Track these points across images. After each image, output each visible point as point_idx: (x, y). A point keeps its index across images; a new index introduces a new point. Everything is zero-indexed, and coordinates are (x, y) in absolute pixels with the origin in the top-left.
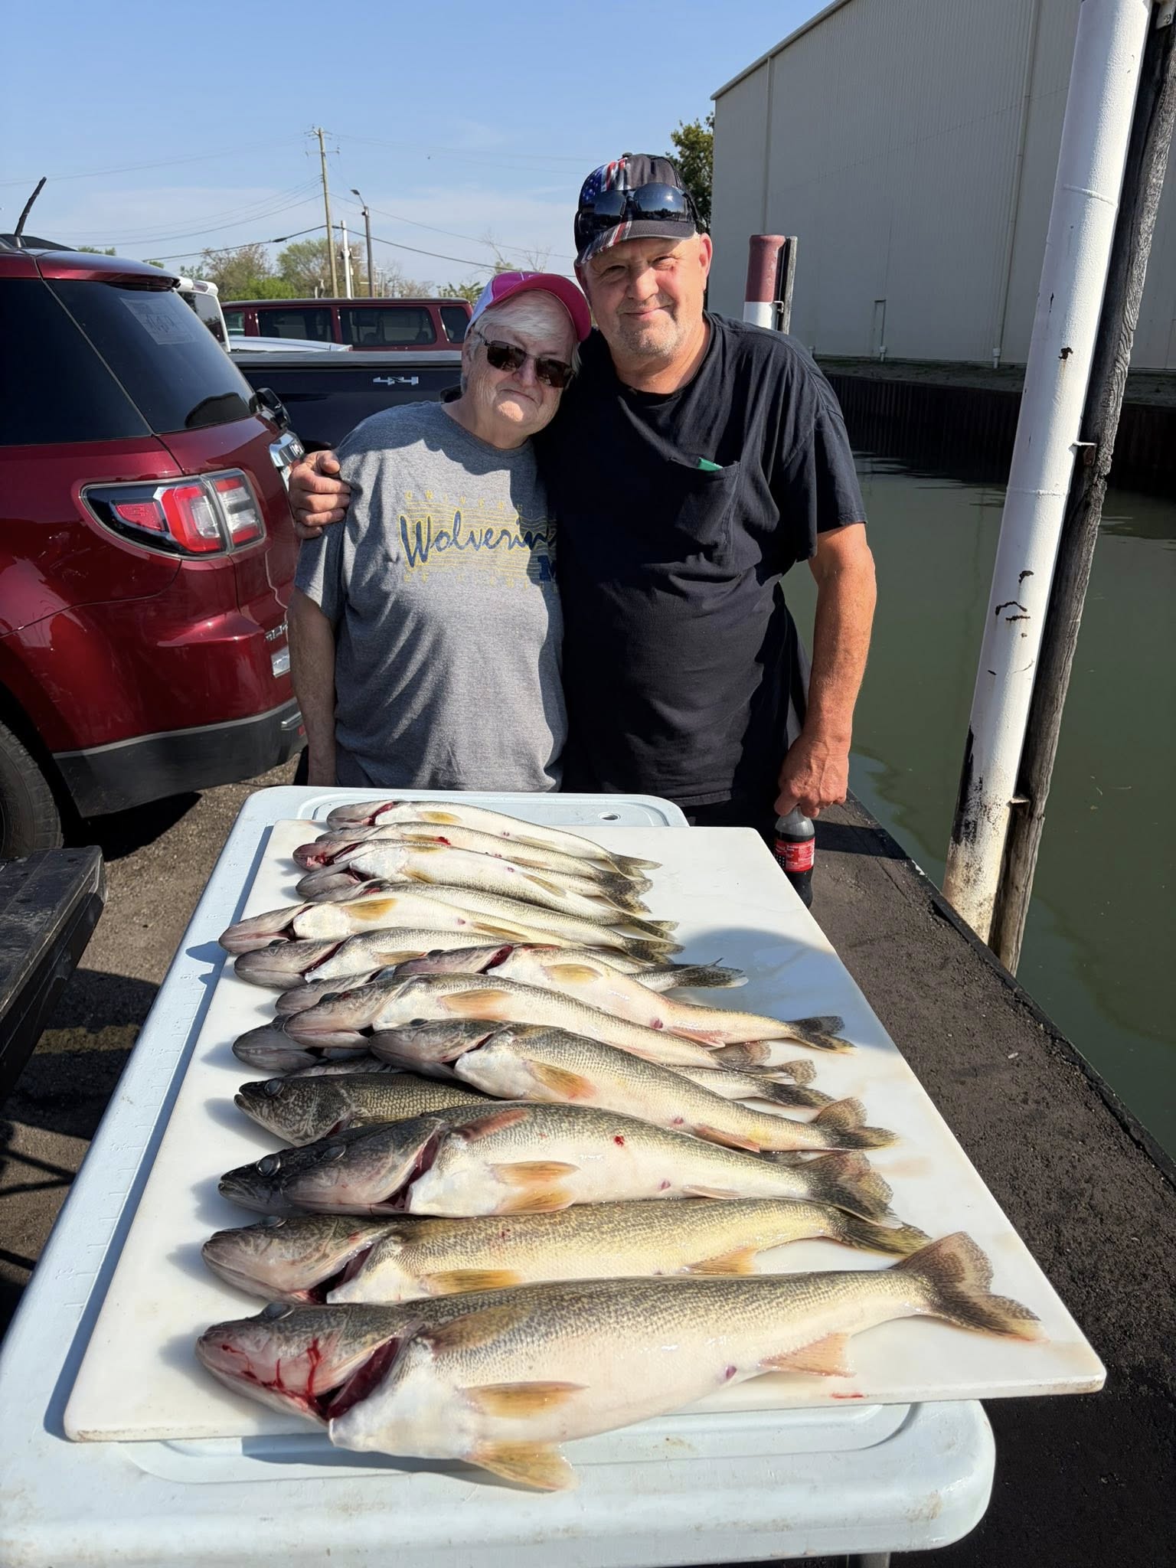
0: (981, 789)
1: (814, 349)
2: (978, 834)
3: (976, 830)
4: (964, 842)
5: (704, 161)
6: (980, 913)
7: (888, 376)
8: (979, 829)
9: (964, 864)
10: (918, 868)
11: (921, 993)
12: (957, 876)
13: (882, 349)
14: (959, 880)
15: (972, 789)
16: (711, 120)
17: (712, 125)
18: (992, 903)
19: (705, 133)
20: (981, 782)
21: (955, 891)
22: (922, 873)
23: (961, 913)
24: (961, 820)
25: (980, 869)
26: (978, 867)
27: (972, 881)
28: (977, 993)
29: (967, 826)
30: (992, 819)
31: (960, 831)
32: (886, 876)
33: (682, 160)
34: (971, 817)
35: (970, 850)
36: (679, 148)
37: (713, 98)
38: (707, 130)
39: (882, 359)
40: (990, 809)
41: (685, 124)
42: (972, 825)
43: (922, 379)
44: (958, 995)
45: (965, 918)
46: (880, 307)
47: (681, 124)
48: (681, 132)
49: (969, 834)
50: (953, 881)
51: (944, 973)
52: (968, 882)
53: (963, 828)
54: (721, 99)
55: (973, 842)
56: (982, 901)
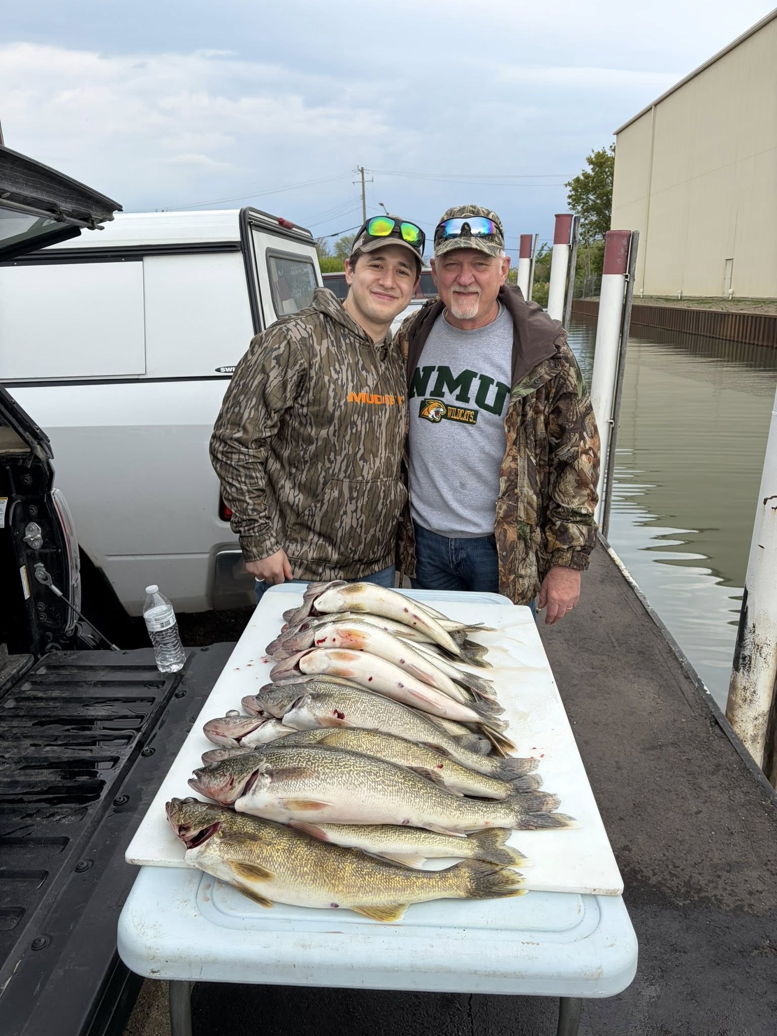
0: (754, 632)
1: (682, 293)
2: (752, 666)
3: (751, 662)
4: (741, 670)
5: (609, 174)
6: (756, 725)
7: (734, 309)
8: (753, 662)
9: (742, 687)
10: (706, 687)
11: (694, 794)
12: (737, 695)
13: (730, 291)
14: (738, 699)
15: (747, 631)
16: (613, 148)
17: (614, 150)
18: (766, 718)
19: (609, 156)
20: (754, 627)
21: (736, 707)
22: (708, 692)
24: (740, 654)
25: (754, 692)
26: (753, 690)
27: (748, 700)
28: (740, 797)
29: (744, 658)
30: (763, 655)
31: (738, 662)
32: (680, 693)
33: (593, 174)
34: (747, 653)
35: (746, 677)
36: (592, 166)
37: (614, 134)
38: (609, 153)
39: (730, 299)
40: (762, 647)
41: (596, 151)
42: (747, 659)
43: (758, 312)
44: (724, 798)
46: (730, 263)
47: (593, 151)
48: (593, 156)
49: (745, 665)
50: (734, 699)
51: (714, 778)
52: (745, 701)
53: (741, 661)
54: (620, 134)
55: (748, 671)
56: (757, 716)
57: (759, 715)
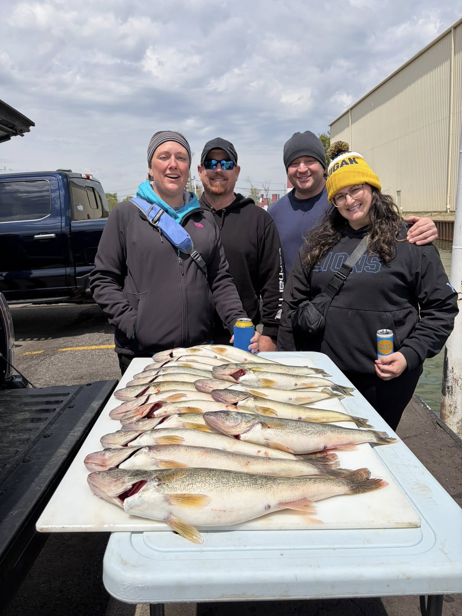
0: (453, 372)
2: (453, 392)
3: (452, 389)
4: (447, 395)
6: (458, 427)
8: (454, 389)
9: (449, 405)
10: (428, 406)
12: (446, 410)
14: (447, 412)
15: (448, 372)
20: (453, 369)
21: (446, 417)
22: (430, 409)
23: (449, 427)
24: (445, 385)
25: (456, 407)
26: (455, 406)
27: (453, 412)
30: (459, 385)
31: (445, 390)
32: (413, 410)
34: (449, 384)
35: (450, 398)
37: (329, 126)
40: (458, 380)
42: (450, 388)
45: (451, 428)
49: (449, 391)
50: (444, 412)
52: (451, 413)
53: (447, 389)
54: (332, 126)
55: (451, 395)
56: (458, 421)
57: (460, 421)
